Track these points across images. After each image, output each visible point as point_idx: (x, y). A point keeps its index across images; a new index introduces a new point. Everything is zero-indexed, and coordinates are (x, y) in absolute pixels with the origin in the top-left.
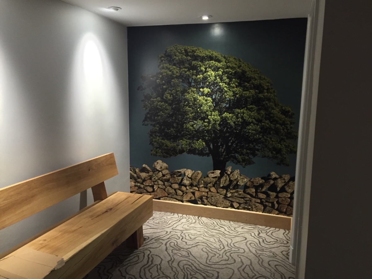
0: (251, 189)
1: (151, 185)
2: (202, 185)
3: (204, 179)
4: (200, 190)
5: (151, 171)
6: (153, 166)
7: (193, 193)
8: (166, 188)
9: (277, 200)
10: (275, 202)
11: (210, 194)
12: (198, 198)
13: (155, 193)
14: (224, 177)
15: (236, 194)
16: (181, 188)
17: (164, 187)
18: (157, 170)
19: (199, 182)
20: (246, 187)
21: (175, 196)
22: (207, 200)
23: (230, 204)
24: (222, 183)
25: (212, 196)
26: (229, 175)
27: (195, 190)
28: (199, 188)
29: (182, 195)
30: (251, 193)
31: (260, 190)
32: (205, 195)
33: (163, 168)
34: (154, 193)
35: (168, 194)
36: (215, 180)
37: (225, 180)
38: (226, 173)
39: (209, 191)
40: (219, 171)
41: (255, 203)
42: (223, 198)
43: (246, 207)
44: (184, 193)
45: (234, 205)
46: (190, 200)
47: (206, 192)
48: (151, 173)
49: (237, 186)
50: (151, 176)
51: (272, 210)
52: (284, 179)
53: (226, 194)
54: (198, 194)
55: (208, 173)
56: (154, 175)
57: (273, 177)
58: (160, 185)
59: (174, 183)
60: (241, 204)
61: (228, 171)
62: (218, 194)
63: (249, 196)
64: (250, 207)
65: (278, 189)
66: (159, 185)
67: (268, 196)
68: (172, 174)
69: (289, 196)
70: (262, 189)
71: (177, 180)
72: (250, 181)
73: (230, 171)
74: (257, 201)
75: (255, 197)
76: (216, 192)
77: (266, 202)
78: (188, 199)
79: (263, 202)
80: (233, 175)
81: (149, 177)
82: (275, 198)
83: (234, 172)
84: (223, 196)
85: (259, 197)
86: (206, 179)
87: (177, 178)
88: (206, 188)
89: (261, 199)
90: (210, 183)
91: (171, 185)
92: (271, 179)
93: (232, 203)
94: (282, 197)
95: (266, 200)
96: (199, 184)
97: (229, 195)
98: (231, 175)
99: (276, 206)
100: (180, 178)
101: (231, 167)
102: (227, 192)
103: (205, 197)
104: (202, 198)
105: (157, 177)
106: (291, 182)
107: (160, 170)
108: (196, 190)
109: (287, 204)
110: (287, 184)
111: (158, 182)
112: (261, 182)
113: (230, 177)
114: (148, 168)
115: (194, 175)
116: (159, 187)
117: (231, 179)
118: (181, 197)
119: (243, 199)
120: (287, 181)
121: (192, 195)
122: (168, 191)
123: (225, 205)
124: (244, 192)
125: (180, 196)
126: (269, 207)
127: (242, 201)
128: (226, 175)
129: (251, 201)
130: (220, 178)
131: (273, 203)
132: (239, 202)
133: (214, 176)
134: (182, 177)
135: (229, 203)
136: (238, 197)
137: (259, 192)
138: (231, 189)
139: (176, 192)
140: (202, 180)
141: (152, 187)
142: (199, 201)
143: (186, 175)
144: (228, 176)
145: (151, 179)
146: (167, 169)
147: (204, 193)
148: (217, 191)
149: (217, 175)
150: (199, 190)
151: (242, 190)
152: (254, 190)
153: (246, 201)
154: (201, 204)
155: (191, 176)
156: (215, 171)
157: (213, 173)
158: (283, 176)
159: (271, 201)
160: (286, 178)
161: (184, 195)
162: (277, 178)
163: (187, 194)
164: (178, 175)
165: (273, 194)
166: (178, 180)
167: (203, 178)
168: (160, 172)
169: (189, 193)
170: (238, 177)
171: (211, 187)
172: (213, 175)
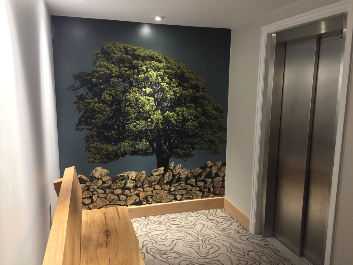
0: (192, 180)
1: (88, 196)
2: (147, 185)
3: (149, 179)
4: (145, 190)
5: (89, 181)
6: (91, 175)
7: (138, 195)
8: (107, 195)
9: (212, 185)
10: (211, 187)
11: (155, 192)
12: (143, 199)
13: (95, 204)
14: (168, 174)
15: (179, 187)
16: (125, 192)
17: (105, 195)
18: (96, 178)
19: (143, 182)
20: (187, 178)
21: (118, 202)
22: (152, 198)
23: (173, 198)
24: (166, 179)
25: (157, 194)
26: (172, 170)
27: (139, 192)
28: (143, 189)
29: (126, 199)
30: (191, 183)
31: (199, 179)
32: (150, 194)
33: (103, 175)
34: (93, 204)
35: (110, 202)
36: (159, 177)
37: (169, 176)
38: (170, 169)
39: (154, 189)
40: (163, 168)
41: (195, 192)
42: (167, 193)
43: (188, 196)
44: (128, 197)
45: (177, 198)
46: (135, 202)
47: (150, 191)
48: (88, 183)
49: (179, 179)
50: (88, 187)
51: (209, 194)
52: (218, 166)
53: (170, 189)
54: (143, 194)
55: (152, 172)
56: (92, 184)
57: (209, 166)
58: (100, 194)
59: (116, 189)
60: (184, 195)
61: (171, 167)
62: (163, 191)
63: (190, 187)
64: (191, 196)
65: (213, 175)
66: (98, 194)
67: (205, 182)
68: (114, 180)
69: (221, 179)
70: (200, 178)
71: (119, 184)
72: (190, 172)
73: (173, 166)
74: (197, 189)
75: (195, 186)
76: (161, 189)
77: (204, 188)
78: (133, 201)
79: (202, 189)
80: (175, 170)
81: (86, 188)
82: (211, 183)
83: (177, 167)
84: (167, 191)
85: (198, 185)
86: (151, 178)
87: (120, 183)
88: (150, 187)
89: (200, 187)
90: (154, 182)
91: (113, 191)
92: (207, 167)
93: (175, 196)
94: (216, 181)
95: (204, 187)
96: (143, 185)
97: (173, 189)
98: (174, 170)
99: (212, 190)
100: (124, 182)
101: (174, 162)
102: (170, 187)
103: (150, 196)
104: (147, 197)
105: (96, 186)
106: (222, 167)
107: (99, 177)
108: (141, 191)
109: (220, 186)
110: (219, 169)
111: (97, 191)
112: (200, 171)
113: (173, 172)
114: (85, 178)
115: (138, 176)
116: (98, 197)
117: (174, 174)
118: (125, 201)
119: (185, 191)
120: (219, 167)
121: (136, 197)
122: (109, 198)
123: (169, 199)
124: (186, 183)
125: (123, 201)
126: (207, 192)
127: (184, 192)
128: (169, 171)
129: (191, 190)
130: (163, 175)
131: (209, 188)
132: (181, 194)
133: (159, 174)
134: (126, 181)
135: (173, 196)
136: (181, 189)
137: (198, 181)
138: (175, 183)
139: (119, 198)
140: (147, 180)
141: (91, 197)
142: (144, 201)
143: (130, 177)
144: (171, 172)
145: (88, 189)
146: (107, 175)
147: (148, 192)
148: (161, 187)
149: (161, 172)
150: (143, 191)
151: (184, 182)
152: (194, 180)
153: (188, 191)
154: (146, 204)
155: (135, 178)
156: (159, 169)
157: (157, 171)
158: (217, 163)
159: (208, 187)
160: (219, 165)
161: (128, 199)
162: (212, 166)
163: (131, 197)
164: (121, 179)
165: (209, 180)
166: (121, 184)
167: (147, 178)
168: (100, 180)
169: (133, 196)
170: (180, 170)
171: (155, 185)
172: (157, 173)
